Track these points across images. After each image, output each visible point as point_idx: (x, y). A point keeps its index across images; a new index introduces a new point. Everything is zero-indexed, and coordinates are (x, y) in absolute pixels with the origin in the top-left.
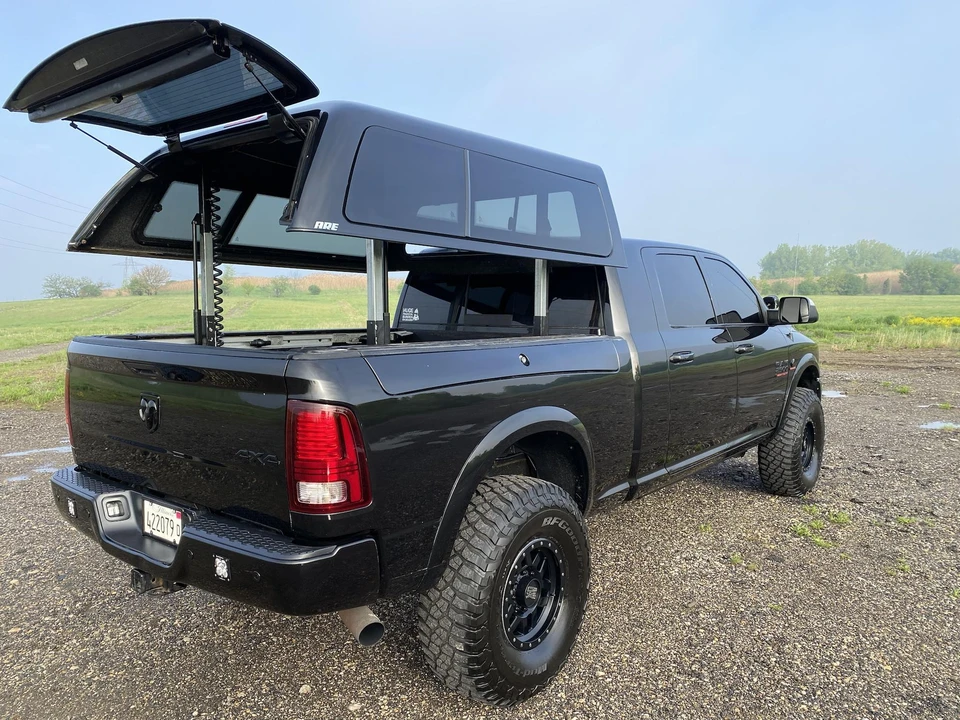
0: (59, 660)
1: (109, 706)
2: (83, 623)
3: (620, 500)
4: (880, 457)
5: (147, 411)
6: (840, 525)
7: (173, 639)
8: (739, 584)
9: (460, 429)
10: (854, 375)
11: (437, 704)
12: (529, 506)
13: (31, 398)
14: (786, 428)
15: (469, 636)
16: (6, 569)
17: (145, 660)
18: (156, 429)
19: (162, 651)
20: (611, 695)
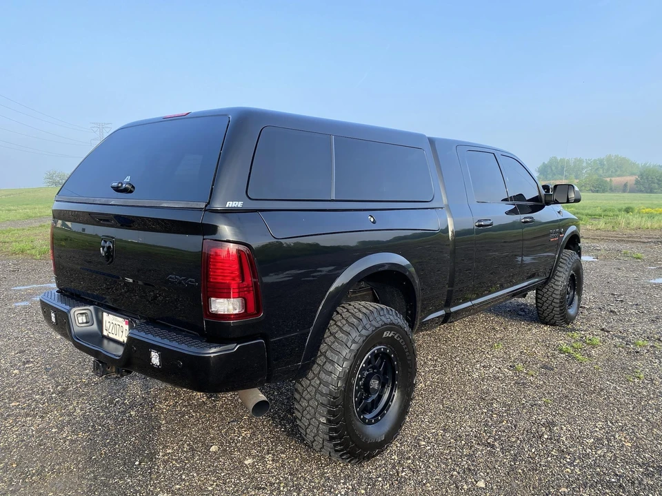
0: (44, 425)
1: (78, 456)
2: (62, 400)
3: (437, 323)
4: (622, 301)
5: (105, 249)
6: (594, 346)
7: (124, 413)
8: (521, 385)
9: (325, 270)
10: (603, 246)
11: (307, 461)
12: (374, 323)
13: (33, 251)
14: (556, 278)
15: (329, 412)
16: (11, 363)
17: (103, 426)
18: (111, 262)
19: (116, 420)
20: (430, 458)
